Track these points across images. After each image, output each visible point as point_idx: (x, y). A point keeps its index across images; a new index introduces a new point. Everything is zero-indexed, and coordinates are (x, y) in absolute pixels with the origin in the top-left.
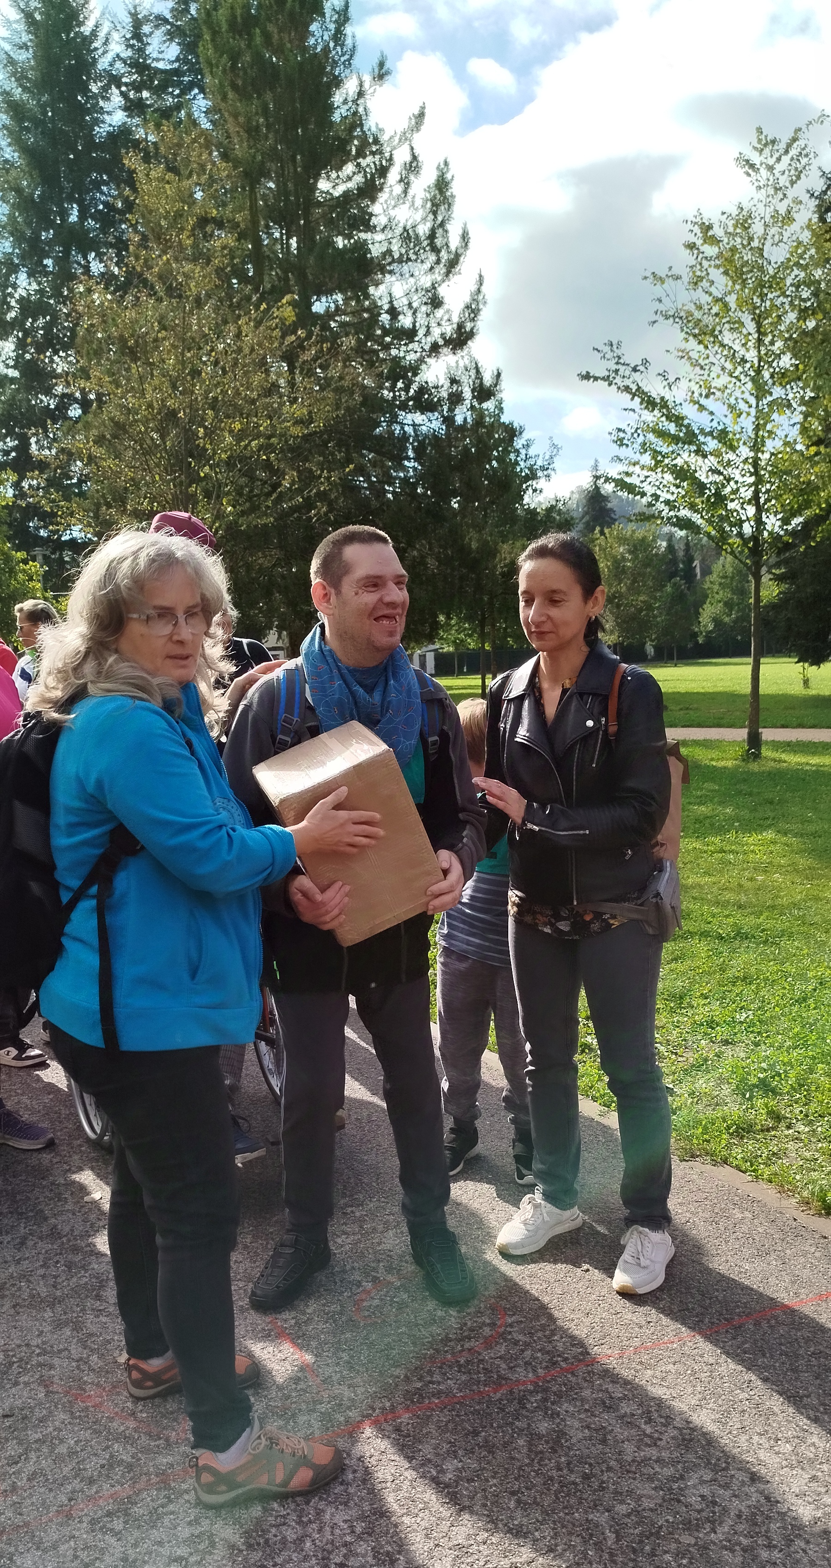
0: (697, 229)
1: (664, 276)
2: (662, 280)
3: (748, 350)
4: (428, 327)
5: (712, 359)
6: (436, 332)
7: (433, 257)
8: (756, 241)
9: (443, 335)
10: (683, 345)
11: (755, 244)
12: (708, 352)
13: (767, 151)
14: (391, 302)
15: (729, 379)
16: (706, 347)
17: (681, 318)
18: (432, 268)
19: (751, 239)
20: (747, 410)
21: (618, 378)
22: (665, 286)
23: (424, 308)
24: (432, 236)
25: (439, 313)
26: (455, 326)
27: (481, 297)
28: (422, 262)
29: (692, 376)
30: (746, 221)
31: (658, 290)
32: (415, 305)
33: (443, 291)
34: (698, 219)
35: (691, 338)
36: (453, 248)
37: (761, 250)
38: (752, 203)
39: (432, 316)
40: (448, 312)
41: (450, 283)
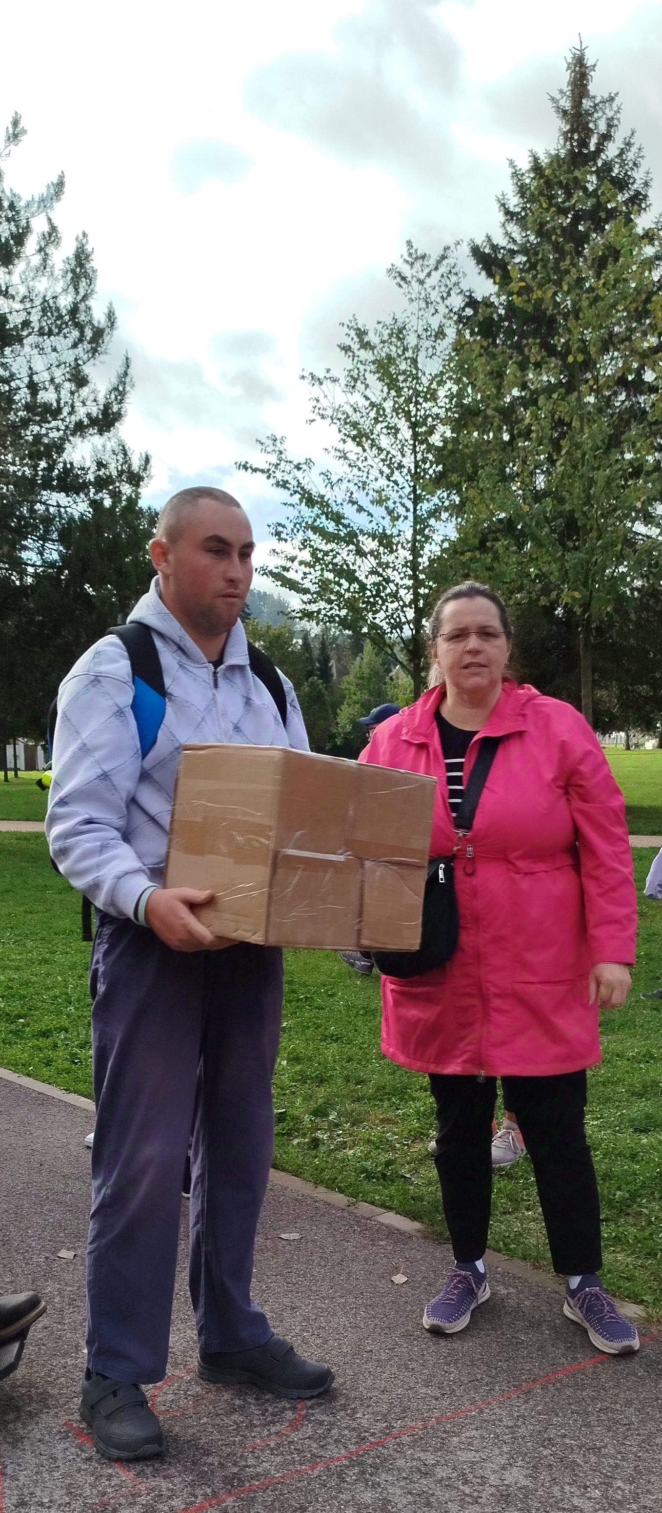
0: (353, 333)
1: (322, 377)
2: (320, 381)
3: (403, 456)
4: (73, 407)
5: (370, 462)
6: (81, 412)
7: (76, 334)
8: (410, 351)
9: (88, 415)
10: (341, 446)
11: (409, 354)
12: (365, 454)
13: (417, 265)
14: (30, 376)
15: (386, 482)
16: (364, 450)
17: (339, 419)
18: (75, 346)
19: (405, 349)
20: (405, 514)
21: (277, 472)
22: (323, 386)
23: (67, 385)
24: (74, 311)
25: (85, 391)
26: (102, 407)
27: (128, 380)
28: (65, 337)
29: (351, 477)
30: (400, 331)
31: (316, 391)
32: (57, 381)
33: (87, 369)
34: (353, 324)
35: (349, 440)
36: (97, 325)
37: (415, 361)
38: (405, 315)
39: (76, 394)
40: (93, 392)
41: (96, 362)
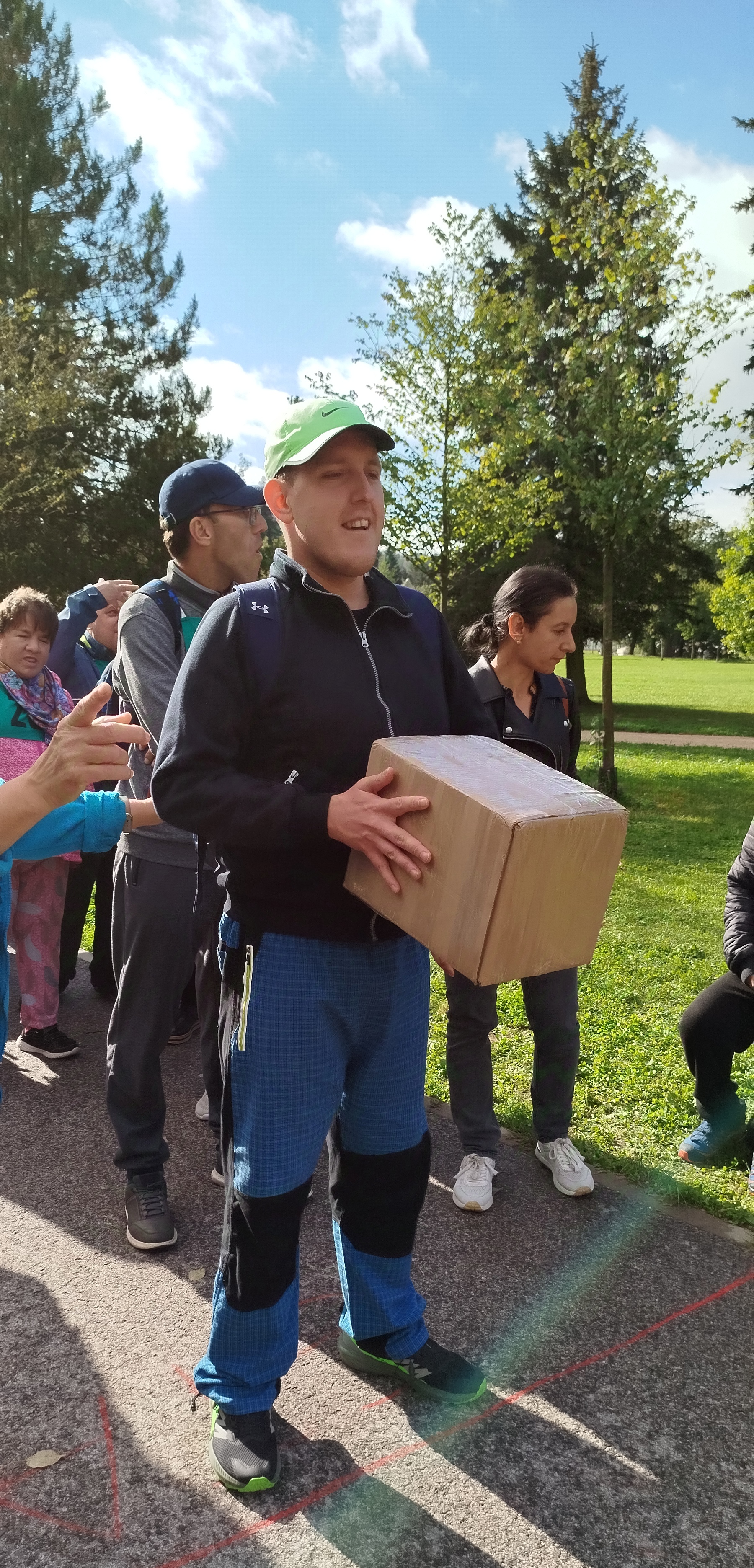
0: (395, 284)
1: (368, 320)
2: (366, 324)
3: (437, 393)
4: (143, 343)
5: (408, 397)
6: (151, 348)
7: (148, 279)
8: (447, 301)
9: (157, 351)
10: (382, 383)
11: (445, 303)
12: (404, 391)
13: (455, 224)
14: (107, 315)
16: (403, 387)
18: (146, 290)
19: (442, 299)
20: (437, 444)
22: (369, 329)
23: (139, 325)
24: (147, 260)
25: (154, 330)
26: (168, 344)
27: (194, 321)
28: (138, 282)
29: (390, 411)
30: (438, 282)
31: (362, 333)
32: (130, 320)
33: (158, 310)
35: (390, 377)
36: (167, 272)
38: (442, 268)
39: (147, 333)
40: (162, 330)
41: (165, 305)
